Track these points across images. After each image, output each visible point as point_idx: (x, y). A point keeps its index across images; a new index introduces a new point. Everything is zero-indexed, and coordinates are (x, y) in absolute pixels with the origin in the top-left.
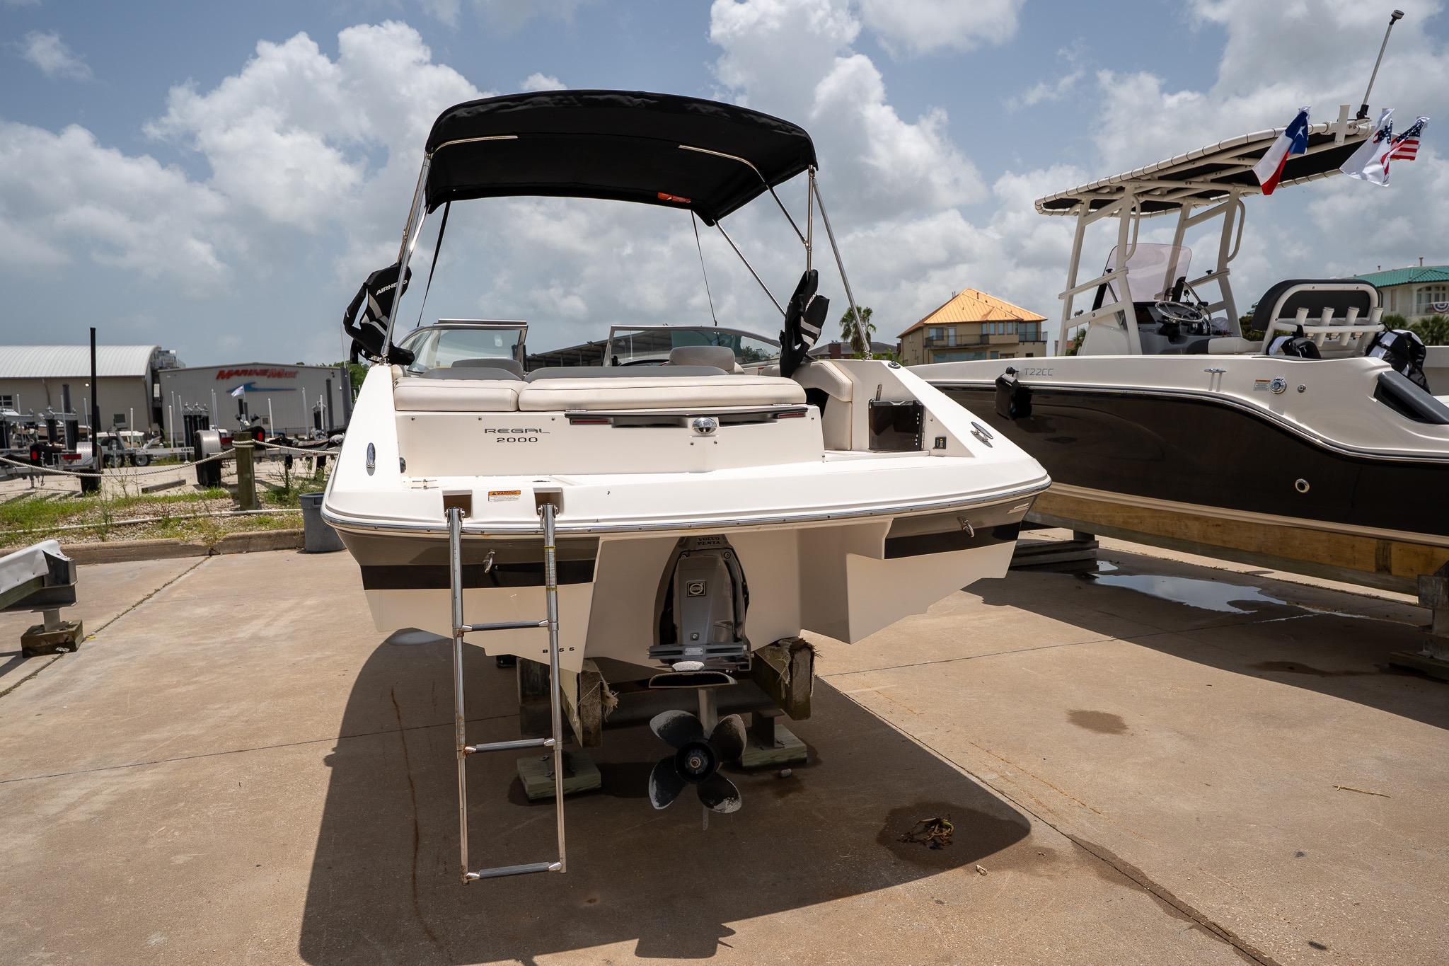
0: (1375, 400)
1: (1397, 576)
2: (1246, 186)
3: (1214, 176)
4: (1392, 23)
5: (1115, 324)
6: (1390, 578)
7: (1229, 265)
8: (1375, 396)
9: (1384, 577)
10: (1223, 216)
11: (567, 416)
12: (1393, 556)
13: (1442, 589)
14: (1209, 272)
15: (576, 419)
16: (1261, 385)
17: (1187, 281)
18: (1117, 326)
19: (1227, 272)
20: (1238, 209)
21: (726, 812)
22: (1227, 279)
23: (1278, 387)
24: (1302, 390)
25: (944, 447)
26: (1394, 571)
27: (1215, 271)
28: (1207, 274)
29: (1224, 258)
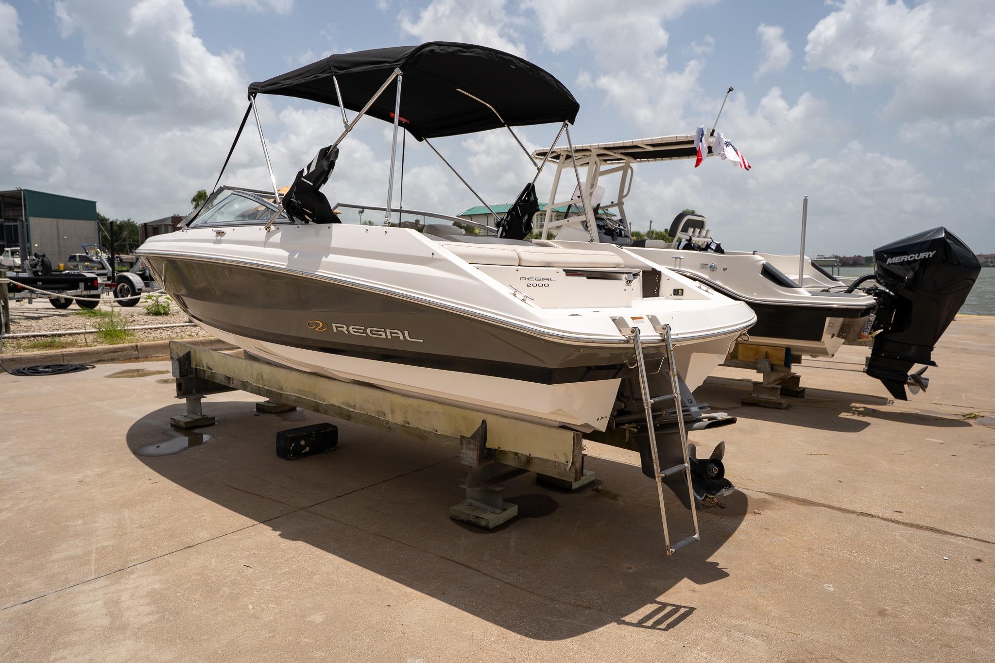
0: (762, 276)
1: (741, 360)
2: (633, 158)
3: (623, 151)
4: (728, 92)
5: (581, 227)
6: (737, 361)
7: (624, 200)
8: (762, 274)
9: (734, 361)
10: (621, 173)
11: (564, 270)
12: (739, 351)
13: (768, 365)
14: (612, 202)
15: (570, 273)
16: (703, 266)
17: (601, 206)
18: (583, 229)
19: (623, 203)
20: (629, 170)
21: (725, 495)
22: (623, 208)
23: (713, 268)
24: (725, 270)
25: (682, 295)
26: (740, 358)
27: (616, 202)
28: (611, 203)
29: (621, 196)
